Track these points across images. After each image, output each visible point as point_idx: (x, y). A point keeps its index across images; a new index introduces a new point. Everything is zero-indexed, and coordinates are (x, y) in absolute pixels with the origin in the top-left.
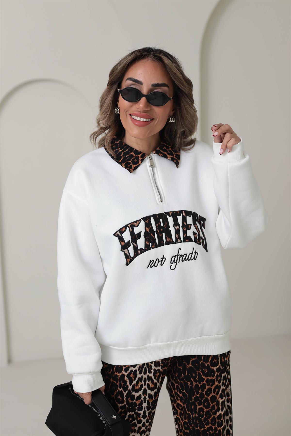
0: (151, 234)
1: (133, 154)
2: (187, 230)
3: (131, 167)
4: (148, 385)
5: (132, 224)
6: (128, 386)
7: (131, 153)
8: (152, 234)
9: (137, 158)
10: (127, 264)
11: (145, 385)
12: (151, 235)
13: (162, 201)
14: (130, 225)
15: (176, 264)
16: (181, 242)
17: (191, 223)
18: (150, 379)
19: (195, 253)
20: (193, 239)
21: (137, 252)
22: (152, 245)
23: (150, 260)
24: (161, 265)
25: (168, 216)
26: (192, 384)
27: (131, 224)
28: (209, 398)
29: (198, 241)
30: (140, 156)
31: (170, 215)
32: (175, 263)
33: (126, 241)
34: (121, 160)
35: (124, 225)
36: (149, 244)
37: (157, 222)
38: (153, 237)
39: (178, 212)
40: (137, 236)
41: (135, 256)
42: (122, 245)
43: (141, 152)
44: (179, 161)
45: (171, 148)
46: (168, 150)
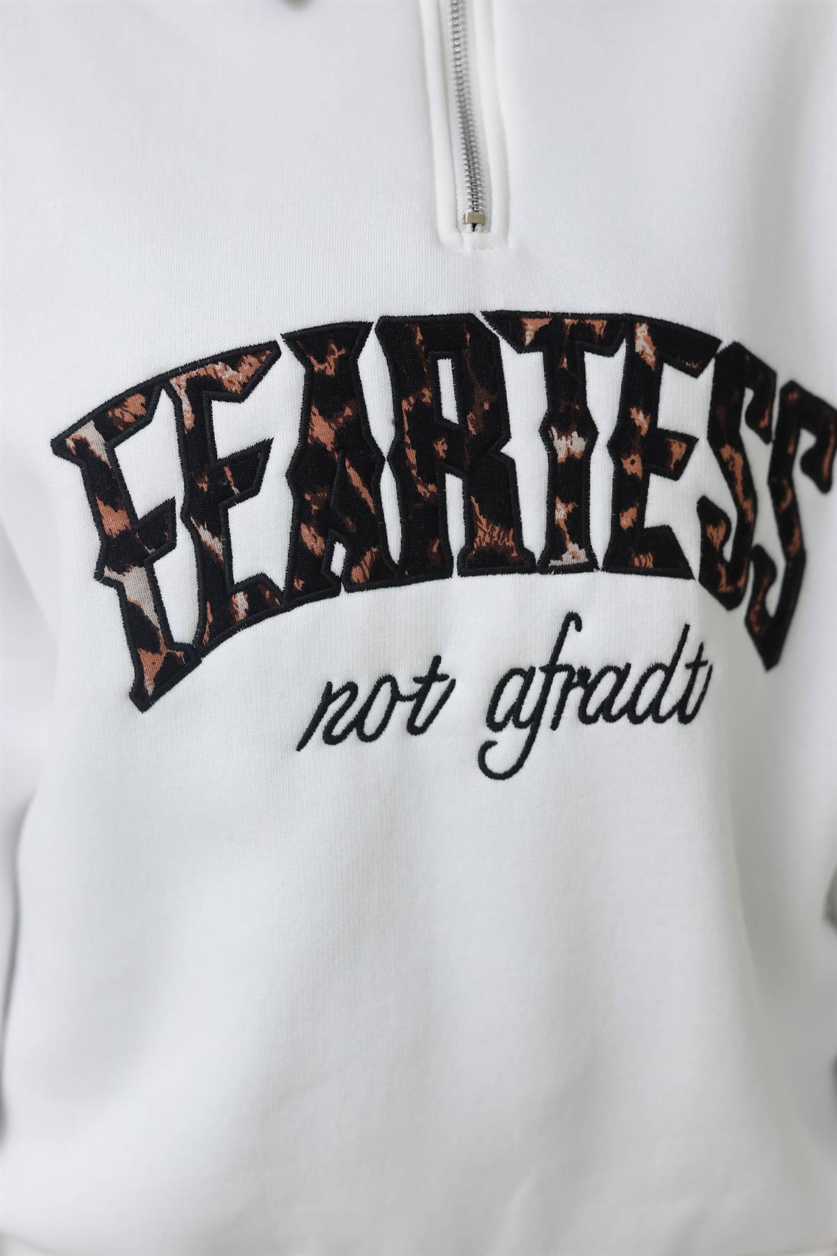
0: (351, 471)
2: (655, 480)
5: (202, 372)
8: (357, 470)
10: (142, 698)
12: (346, 477)
13: (478, 221)
14: (184, 377)
15: (526, 732)
16: (590, 565)
17: (696, 424)
19: (695, 666)
20: (693, 555)
21: (229, 603)
22: (350, 563)
23: (329, 685)
24: (413, 729)
25: (506, 349)
27: (194, 373)
29: (725, 579)
31: (528, 339)
32: (520, 724)
33: (143, 505)
35: (141, 379)
36: (329, 553)
37: (411, 377)
38: (365, 494)
39: (599, 326)
40: (229, 473)
41: (211, 636)
42: (107, 530)
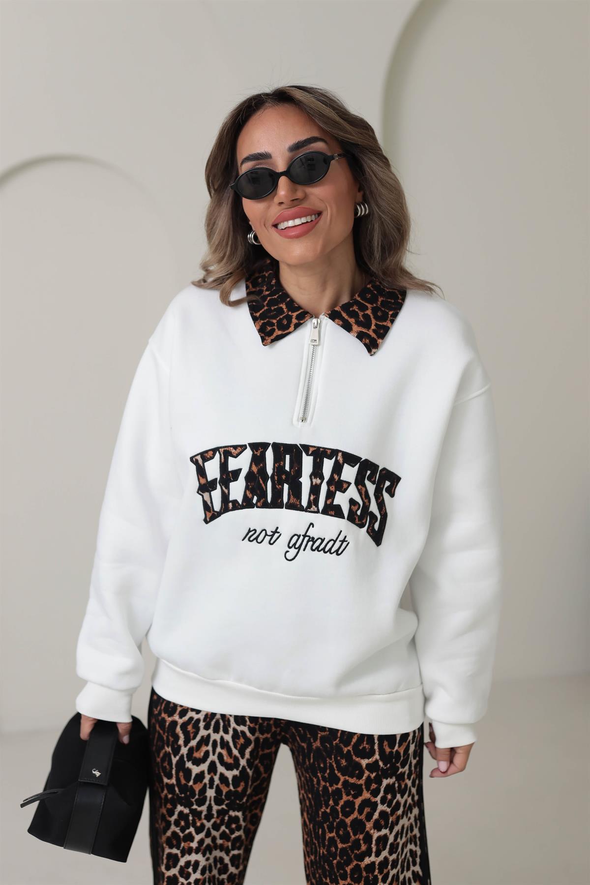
0: (260, 479)
1: (284, 306)
2: (338, 493)
3: (271, 333)
4: (220, 756)
5: (227, 449)
6: (180, 747)
7: (281, 305)
8: (262, 479)
9: (289, 318)
11: (214, 754)
12: (259, 481)
13: (304, 419)
14: (223, 449)
15: (297, 550)
16: (318, 512)
17: (352, 479)
18: (224, 744)
19: (343, 541)
20: (346, 513)
21: (228, 505)
22: (258, 501)
23: (250, 529)
24: (270, 543)
25: (304, 454)
26: (318, 783)
28: (348, 821)
29: (357, 520)
30: (295, 314)
31: (310, 453)
32: (295, 548)
33: (209, 479)
34: (261, 312)
35: (213, 447)
36: (253, 498)
37: (278, 458)
38: (263, 485)
39: (329, 452)
40: (231, 475)
41: (224, 511)
42: (200, 482)
43: (299, 308)
44: (380, 341)
45: (371, 310)
46: (361, 314)
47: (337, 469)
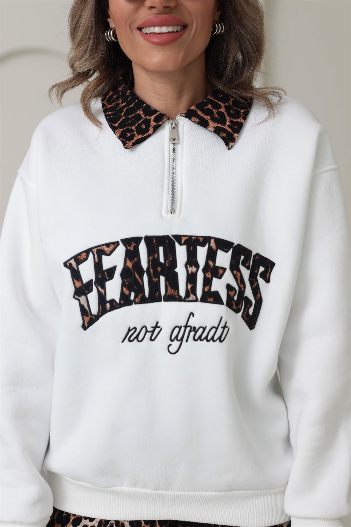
0: (136, 274)
1: (141, 112)
2: (215, 280)
3: (131, 138)
5: (100, 248)
7: (138, 112)
8: (137, 274)
9: (147, 122)
12: (135, 276)
13: (173, 211)
14: (96, 249)
15: (179, 342)
16: (196, 300)
17: (227, 265)
19: (224, 327)
20: (224, 298)
21: (106, 306)
22: (136, 297)
23: (130, 328)
24: (151, 340)
25: (177, 244)
27: (98, 248)
29: (234, 305)
30: (153, 117)
31: (183, 242)
32: (178, 340)
33: (85, 281)
34: (119, 122)
35: (85, 249)
36: (130, 294)
37: (152, 251)
38: (139, 280)
39: (201, 239)
40: (106, 274)
41: (101, 313)
42: (76, 286)
43: (156, 111)
44: (236, 135)
45: (225, 108)
46: (215, 112)
47: (211, 256)
